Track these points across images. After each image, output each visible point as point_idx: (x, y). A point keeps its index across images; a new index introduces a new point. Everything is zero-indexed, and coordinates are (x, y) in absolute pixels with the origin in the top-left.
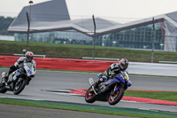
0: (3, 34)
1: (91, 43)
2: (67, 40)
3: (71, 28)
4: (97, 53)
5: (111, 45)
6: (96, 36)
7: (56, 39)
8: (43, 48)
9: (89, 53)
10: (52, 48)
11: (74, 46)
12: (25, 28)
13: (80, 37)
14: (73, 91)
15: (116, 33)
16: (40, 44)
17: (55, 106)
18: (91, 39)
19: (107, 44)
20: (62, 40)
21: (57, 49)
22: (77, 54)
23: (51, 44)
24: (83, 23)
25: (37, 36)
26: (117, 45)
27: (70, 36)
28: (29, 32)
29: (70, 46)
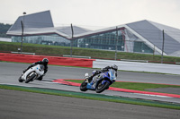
0: (3, 37)
1: (69, 45)
2: (51, 42)
3: (54, 33)
4: (74, 52)
5: (84, 46)
6: (73, 39)
7: (43, 41)
9: (68, 52)
10: (39, 48)
11: (56, 47)
12: (20, 33)
13: (61, 40)
14: (55, 80)
15: (88, 38)
16: (31, 45)
17: (42, 91)
18: (69, 42)
19: (81, 46)
20: (48, 42)
21: (44, 48)
22: (59, 52)
23: (39, 45)
24: (64, 29)
25: (29, 39)
26: (89, 47)
27: (53, 39)
28: (22, 36)
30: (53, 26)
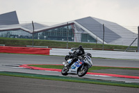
1: (31, 38)
2: (17, 36)
3: (20, 29)
4: (35, 43)
5: (43, 38)
6: (34, 33)
7: (11, 35)
8: (3, 40)
9: (30, 43)
10: (8, 41)
13: (25, 34)
14: (21, 66)
15: (46, 32)
16: (2, 38)
17: (11, 74)
18: (31, 35)
19: (41, 38)
20: (15, 36)
21: (11, 41)
22: (23, 44)
23: (8, 38)
24: (26, 26)
26: (46, 39)
27: (19, 33)
29: (19, 39)
30: (18, 23)
